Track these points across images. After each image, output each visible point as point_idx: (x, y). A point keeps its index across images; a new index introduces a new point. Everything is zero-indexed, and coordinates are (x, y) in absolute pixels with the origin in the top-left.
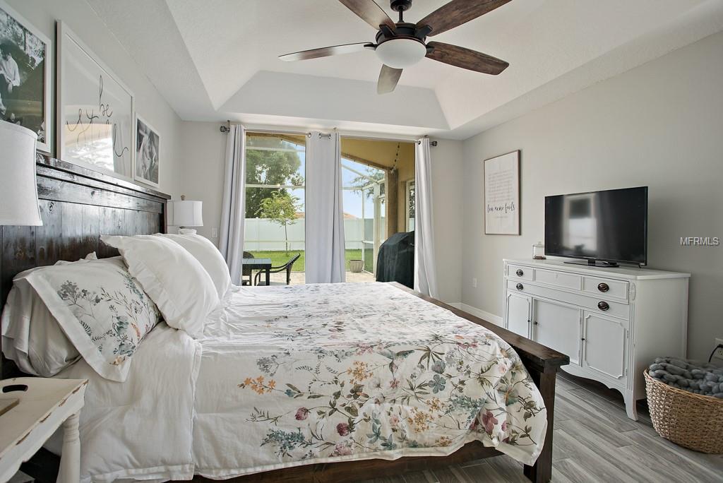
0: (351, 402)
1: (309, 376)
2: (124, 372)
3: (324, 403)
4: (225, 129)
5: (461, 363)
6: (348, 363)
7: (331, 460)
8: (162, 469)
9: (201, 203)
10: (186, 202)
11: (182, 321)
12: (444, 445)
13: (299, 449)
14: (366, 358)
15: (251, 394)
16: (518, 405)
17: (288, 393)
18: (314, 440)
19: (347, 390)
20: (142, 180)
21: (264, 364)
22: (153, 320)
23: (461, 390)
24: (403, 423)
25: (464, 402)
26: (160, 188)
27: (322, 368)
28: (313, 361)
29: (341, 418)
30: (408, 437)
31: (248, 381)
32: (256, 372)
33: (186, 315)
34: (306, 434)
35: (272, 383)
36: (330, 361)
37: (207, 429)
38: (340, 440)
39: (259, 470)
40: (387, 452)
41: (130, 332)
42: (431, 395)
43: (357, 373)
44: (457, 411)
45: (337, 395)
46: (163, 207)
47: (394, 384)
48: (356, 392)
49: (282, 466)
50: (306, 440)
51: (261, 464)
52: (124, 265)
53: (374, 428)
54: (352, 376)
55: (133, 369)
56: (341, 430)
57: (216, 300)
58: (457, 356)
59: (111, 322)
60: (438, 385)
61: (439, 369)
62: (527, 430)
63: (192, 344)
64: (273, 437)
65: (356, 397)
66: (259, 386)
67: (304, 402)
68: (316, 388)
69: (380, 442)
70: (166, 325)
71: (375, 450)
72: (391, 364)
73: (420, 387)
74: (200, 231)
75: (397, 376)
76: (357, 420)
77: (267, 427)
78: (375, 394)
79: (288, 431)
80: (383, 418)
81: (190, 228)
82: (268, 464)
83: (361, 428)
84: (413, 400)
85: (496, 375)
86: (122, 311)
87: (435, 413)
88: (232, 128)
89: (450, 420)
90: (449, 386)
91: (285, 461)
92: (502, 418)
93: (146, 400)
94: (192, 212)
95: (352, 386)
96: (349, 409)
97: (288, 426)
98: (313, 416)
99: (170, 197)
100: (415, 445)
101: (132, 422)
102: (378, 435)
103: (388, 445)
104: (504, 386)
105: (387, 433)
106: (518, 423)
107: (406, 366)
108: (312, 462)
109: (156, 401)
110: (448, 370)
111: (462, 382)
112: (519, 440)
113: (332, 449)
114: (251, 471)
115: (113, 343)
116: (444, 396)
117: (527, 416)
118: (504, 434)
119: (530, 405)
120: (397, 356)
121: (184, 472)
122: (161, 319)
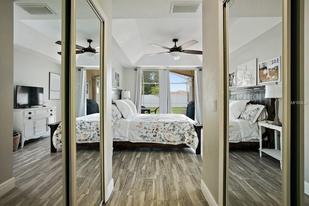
0: (156, 131)
1: (149, 126)
2: (118, 123)
3: (151, 131)
4: (136, 70)
5: (179, 126)
6: (156, 124)
7: (152, 142)
8: (124, 138)
9: (130, 92)
10: (126, 92)
11: (126, 117)
12: (174, 142)
13: (146, 139)
14: (159, 124)
15: (138, 128)
16: (191, 136)
17: (145, 128)
18: (149, 137)
19: (155, 129)
20: (116, 86)
21: (141, 123)
22: (121, 117)
23: (179, 131)
24: (166, 136)
25: (179, 134)
26: (120, 88)
27: (151, 125)
28: (149, 124)
29: (154, 134)
30: (167, 139)
31: (138, 126)
32: (139, 124)
33: (127, 116)
34: (148, 136)
35: (142, 126)
36: (152, 124)
37: (131, 133)
38: (154, 138)
39: (139, 142)
40: (163, 142)
41: (118, 116)
42: (172, 132)
43: (157, 126)
44: (177, 135)
45: (153, 130)
46: (121, 93)
47: (165, 129)
48: (157, 129)
49: (143, 142)
50: (148, 137)
51: (139, 141)
52: (116, 105)
53: (160, 137)
54: (156, 126)
55: (119, 122)
56: (154, 136)
57: (133, 115)
58: (178, 125)
59: (115, 115)
60: (174, 130)
61: (174, 127)
62: (193, 141)
63: (128, 120)
64: (142, 136)
65: (157, 130)
66: (139, 127)
67: (147, 130)
68: (150, 128)
69: (161, 140)
70: (123, 118)
71: (161, 141)
72: (164, 125)
73: (170, 130)
74: (130, 99)
75: (165, 127)
76: (157, 135)
77: (141, 134)
78: (161, 130)
79: (144, 135)
80: (162, 135)
81: (127, 98)
82: (141, 141)
83: (158, 137)
84: (168, 132)
85: (186, 129)
86: (117, 113)
87: (173, 135)
88: (138, 69)
89: (176, 137)
90: (176, 131)
91: (144, 141)
92: (187, 138)
93: (121, 127)
94: (127, 94)
95: (156, 128)
96: (155, 132)
97: (145, 134)
98: (149, 133)
99: (122, 90)
100: (169, 142)
101: (119, 130)
102: (161, 138)
103: (163, 141)
104: (189, 132)
105: (163, 138)
106: (191, 139)
107: (167, 126)
108: (149, 142)
109: (123, 127)
110: (176, 127)
111: (179, 130)
112: (191, 143)
113: (152, 140)
114: (138, 142)
115: (116, 118)
116: (175, 132)
117: (193, 138)
118: (188, 141)
119: (193, 136)
120: (165, 124)
121: (127, 139)
122: (122, 117)
